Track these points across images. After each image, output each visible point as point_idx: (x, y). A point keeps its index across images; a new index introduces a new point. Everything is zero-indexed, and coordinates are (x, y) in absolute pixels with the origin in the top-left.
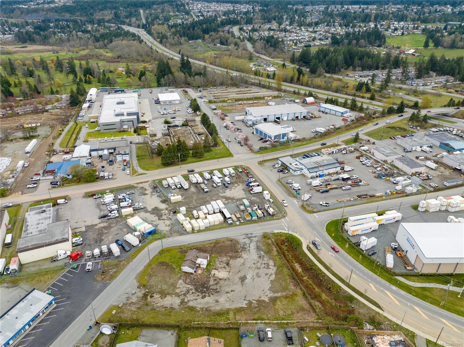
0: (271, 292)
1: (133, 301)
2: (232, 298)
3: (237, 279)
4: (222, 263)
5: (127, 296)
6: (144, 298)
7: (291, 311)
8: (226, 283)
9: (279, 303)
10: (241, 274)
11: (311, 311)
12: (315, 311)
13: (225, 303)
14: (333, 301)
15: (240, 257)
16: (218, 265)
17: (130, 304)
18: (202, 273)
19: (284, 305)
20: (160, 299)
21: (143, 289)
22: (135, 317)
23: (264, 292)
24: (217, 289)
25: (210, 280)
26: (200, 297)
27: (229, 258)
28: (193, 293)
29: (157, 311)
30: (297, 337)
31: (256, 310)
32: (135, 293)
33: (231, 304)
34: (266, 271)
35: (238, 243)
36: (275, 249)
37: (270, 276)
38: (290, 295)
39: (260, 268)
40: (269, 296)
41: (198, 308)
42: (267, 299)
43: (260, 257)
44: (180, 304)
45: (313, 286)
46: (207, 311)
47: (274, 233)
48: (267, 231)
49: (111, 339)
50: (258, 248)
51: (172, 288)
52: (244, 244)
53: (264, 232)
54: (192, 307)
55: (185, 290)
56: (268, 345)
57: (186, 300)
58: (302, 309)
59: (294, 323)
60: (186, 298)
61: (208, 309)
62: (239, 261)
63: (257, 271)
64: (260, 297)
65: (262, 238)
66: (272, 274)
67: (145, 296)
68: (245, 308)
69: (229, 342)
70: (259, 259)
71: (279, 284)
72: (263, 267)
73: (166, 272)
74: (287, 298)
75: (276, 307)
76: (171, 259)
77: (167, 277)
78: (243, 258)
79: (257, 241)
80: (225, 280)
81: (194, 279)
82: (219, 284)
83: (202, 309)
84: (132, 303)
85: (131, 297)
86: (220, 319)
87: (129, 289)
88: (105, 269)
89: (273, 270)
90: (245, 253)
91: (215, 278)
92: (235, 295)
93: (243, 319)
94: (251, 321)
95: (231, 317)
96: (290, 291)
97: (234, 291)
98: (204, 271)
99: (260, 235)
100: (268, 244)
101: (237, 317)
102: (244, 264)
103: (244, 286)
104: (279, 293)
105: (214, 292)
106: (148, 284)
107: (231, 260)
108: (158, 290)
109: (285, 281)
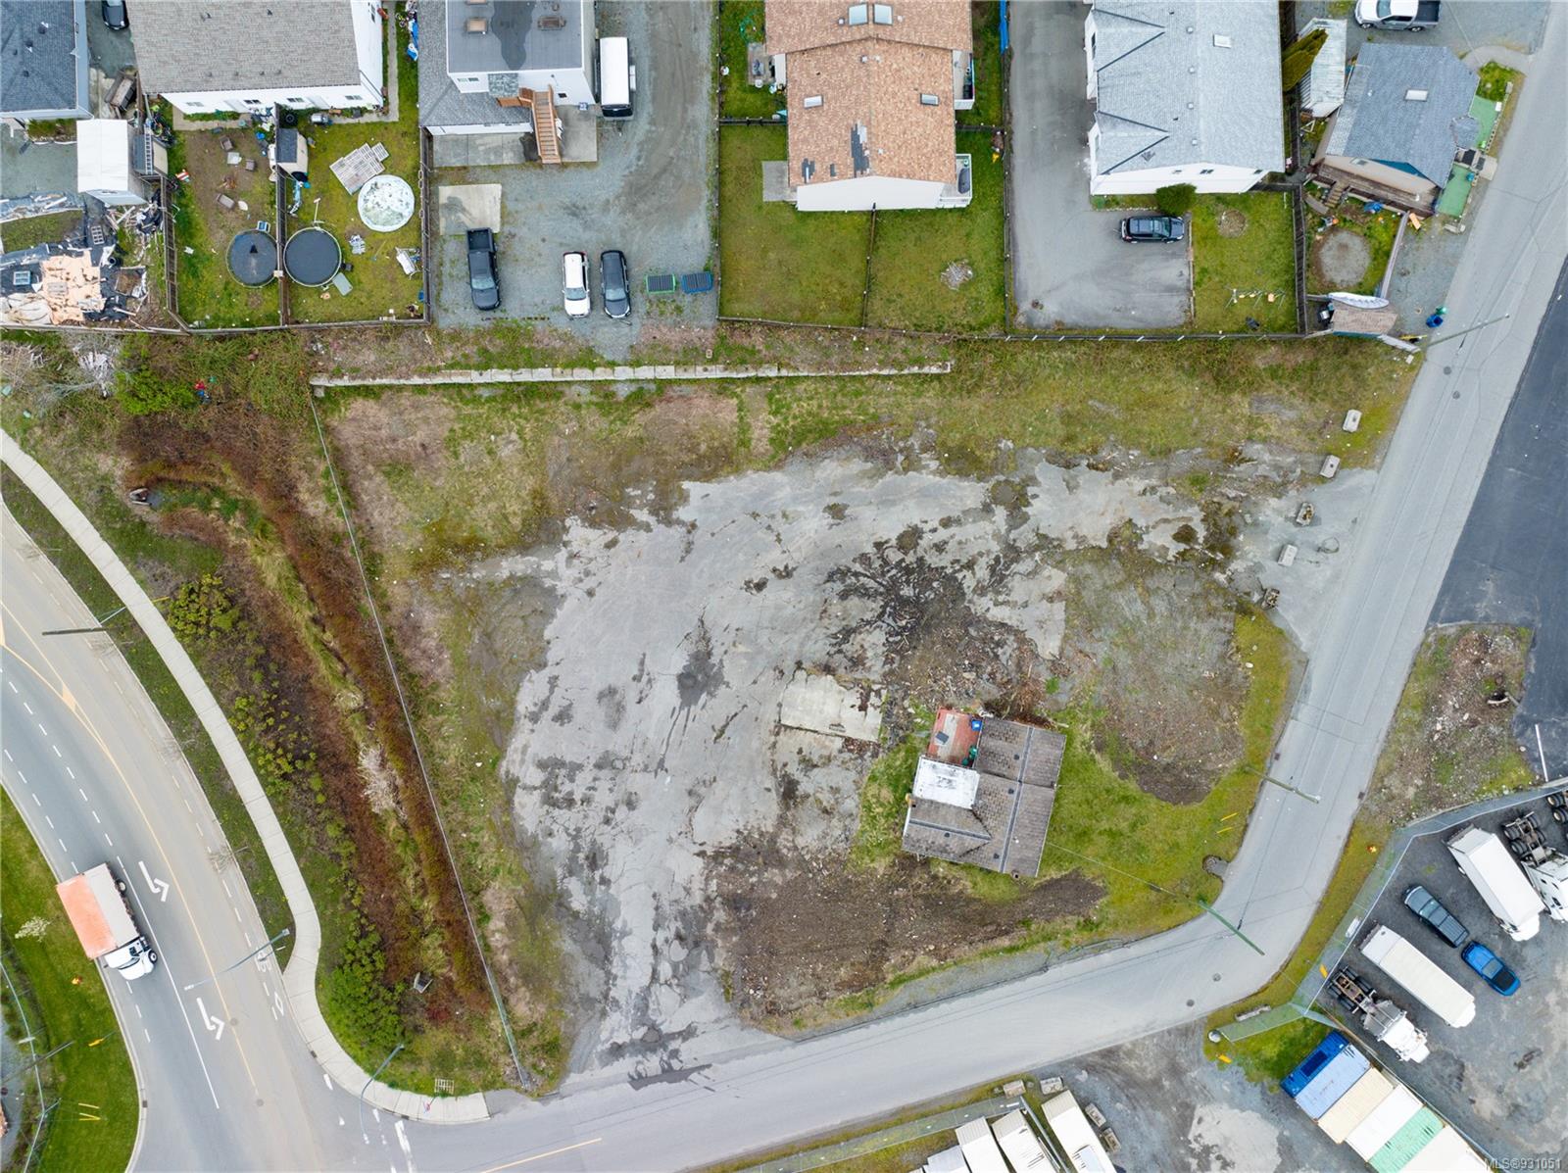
0: (548, 583)
1: (1273, 502)
2: (761, 534)
3: (734, 672)
4: (827, 799)
5: (1321, 535)
6: (1224, 523)
7: (456, 455)
8: (790, 645)
9: (513, 507)
10: (713, 708)
11: (355, 459)
12: (339, 457)
13: (795, 499)
14: (233, 539)
15: (718, 856)
16: (842, 777)
17: (1284, 484)
18: (932, 715)
19: (492, 496)
20: (1141, 522)
21: (1243, 584)
22: (1242, 404)
23: (589, 583)
24: (844, 595)
25: (889, 661)
26: (927, 540)
27: (784, 840)
28: (970, 565)
29: (1138, 446)
30: (444, 278)
31: (635, 466)
32: (1278, 555)
33: (761, 496)
34: (565, 744)
35: (729, 989)
36: (496, 932)
37: (544, 705)
38: (448, 564)
39: (599, 766)
40: (563, 554)
41: (934, 465)
42: (578, 532)
43: (595, 860)
44: (1031, 490)
45: (318, 641)
46: (884, 453)
47: (487, 1086)
48: (535, 1106)
49: (1316, 265)
50: (600, 940)
51: (1089, 596)
52: (691, 979)
53: (555, 1104)
54: (962, 474)
55: (1018, 588)
56: (587, 236)
57: (1001, 513)
58: (397, 469)
59: (453, 365)
60: (1003, 529)
61: (880, 463)
62: (719, 827)
63: (618, 743)
64: (611, 544)
65: (572, 1039)
66: (534, 718)
67: (1222, 542)
68: (689, 478)
69: (765, 251)
70: (600, 840)
71: (498, 645)
72: (580, 777)
73: (1146, 717)
74: (469, 541)
75: (530, 482)
76: (1133, 827)
77: (1131, 675)
78: (697, 849)
79: (604, 1014)
80: (799, 665)
81: (975, 667)
82: (834, 630)
83: (911, 465)
84: (1279, 490)
85: (1294, 530)
86: (814, 403)
87: (1319, 575)
88: (1501, 723)
89: (524, 750)
90: (688, 891)
91: (858, 675)
92: (741, 557)
93: (702, 404)
94: (663, 384)
95: (764, 416)
96: (448, 588)
97: (747, 583)
98: (922, 728)
99: (581, 1071)
100: (533, 978)
101: (734, 417)
102: (690, 793)
103: (696, 621)
104: (505, 574)
105: (856, 574)
106: (1229, 626)
107: (769, 826)
108: (1164, 582)
109: (462, 665)
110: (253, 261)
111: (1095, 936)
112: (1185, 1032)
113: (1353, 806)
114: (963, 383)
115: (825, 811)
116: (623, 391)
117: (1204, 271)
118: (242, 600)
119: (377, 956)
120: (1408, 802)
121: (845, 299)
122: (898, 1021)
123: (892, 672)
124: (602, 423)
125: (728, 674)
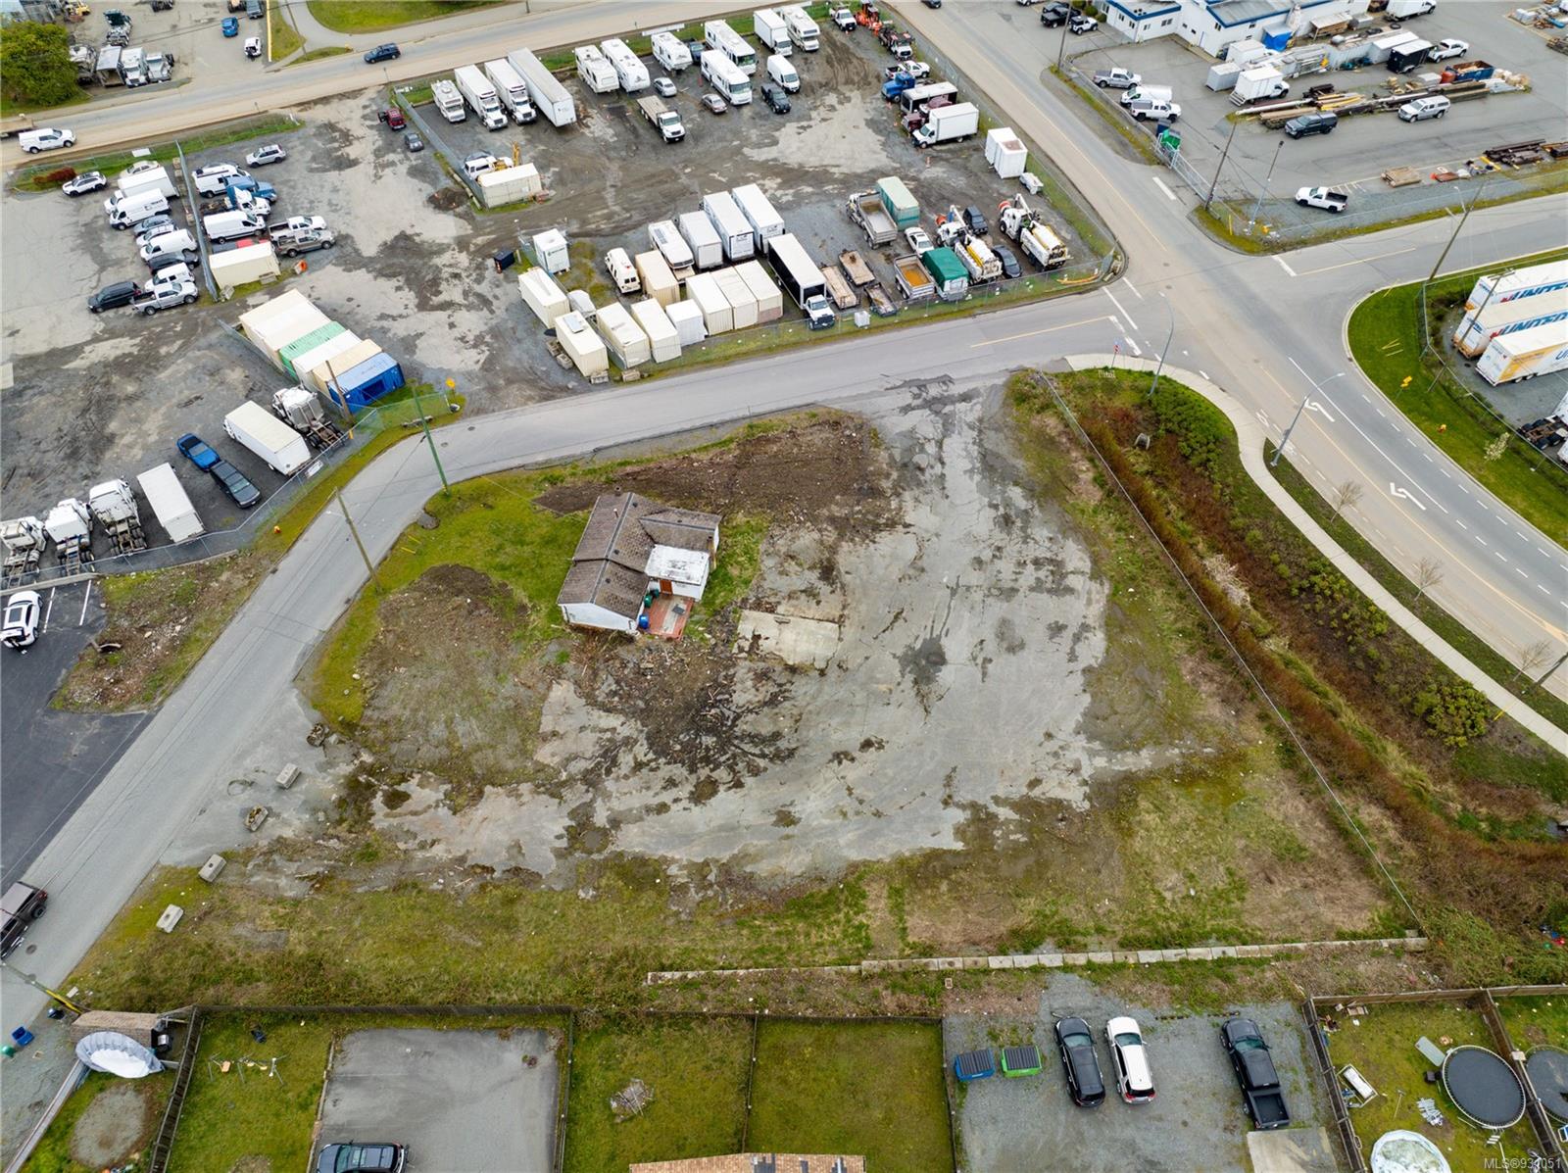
0: (1097, 745)
1: (288, 833)
2: (870, 795)
3: (890, 668)
4: (792, 566)
5: (245, 798)
6: (350, 813)
7: (1230, 873)
8: (831, 690)
9: (1151, 819)
10: (909, 635)
11: (1345, 865)
12: (1363, 865)
13: (832, 831)
14: (1450, 788)
15: (891, 525)
16: (773, 581)
17: (271, 852)
18: (687, 633)
19: (1179, 829)
20: (443, 811)
21: (344, 751)
22: (297, 942)
23: (1052, 746)
24: (777, 736)
25: (731, 678)
26: (684, 791)
27: (831, 535)
28: (639, 766)
29: (432, 894)
30: (1300, 1066)
31: (1020, 867)
32: (298, 777)
33: (873, 834)
34: (1052, 608)
35: (876, 437)
36: (1085, 472)
37: (1077, 638)
38: (1207, 760)
39: (1014, 591)
40: (1086, 772)
41: (673, 870)
42: (1074, 795)
43: (1006, 522)
44: (564, 843)
45: (1325, 695)
46: (731, 882)
47: (1072, 374)
48: (1029, 363)
49: (151, 1114)
50: (990, 467)
51: (513, 737)
52: (907, 443)
53: (1013, 366)
54: (641, 861)
55: (588, 744)
57: (600, 818)
58: (1291, 856)
59: (1260, 963)
60: (599, 803)
61: (736, 871)
62: (895, 546)
63: (998, 608)
64: (1035, 783)
65: (1005, 404)
66: (1085, 627)
67: (356, 793)
68: (956, 854)
69: (888, 1120)
70: (1004, 535)
71: (1136, 689)
72: (1032, 582)
73: (472, 633)
74: (1192, 783)
75: (1137, 844)
76: (500, 547)
77: (480, 668)
78: (911, 529)
79: (980, 420)
80: (822, 673)
81: (641, 673)
82: (787, 704)
83: (699, 870)
84: (280, 845)
85: (273, 805)
86: (814, 939)
87: (260, 757)
88: (115, 627)
89: (1089, 602)
90: (917, 500)
91: (762, 665)
92: (890, 772)
93: (950, 935)
94: (1002, 952)
95: (875, 924)
96: (1202, 738)
97: (881, 747)
98: (697, 623)
99: (993, 386)
100: (1049, 442)
101: (910, 922)
102: (923, 570)
103: (933, 711)
104: (1144, 753)
105: (763, 756)
106: (369, 713)
107: (845, 546)
108: (428, 753)
109: (1168, 670)
111: (548, 473)
112: (479, 411)
113: (287, 564)
114: (628, 964)
115: (792, 558)
116: (1049, 943)
117: (304, 1107)
119: (1187, 451)
120: (230, 569)
121: (779, 1061)
122: (727, 417)
123: (727, 668)
124: (1065, 912)
125: (895, 668)
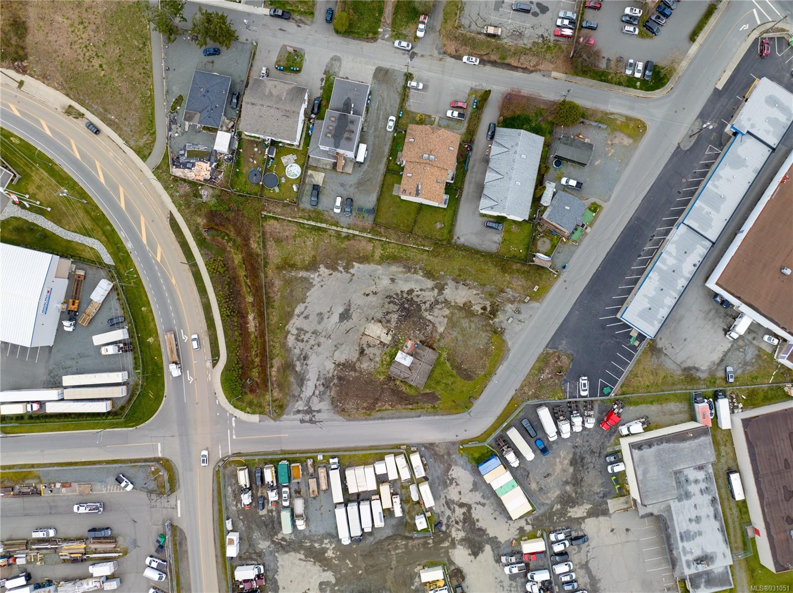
0: (311, 281)
1: (510, 305)
2: (371, 281)
3: (355, 316)
4: (372, 356)
5: (521, 317)
6: (495, 308)
7: (295, 241)
8: (372, 313)
9: (307, 258)
10: (347, 324)
11: (268, 235)
12: (264, 234)
13: (382, 274)
14: (228, 249)
15: (339, 365)
16: (378, 352)
17: (514, 301)
18: (405, 341)
19: (302, 254)
20: (473, 302)
21: (497, 325)
22: (507, 277)
23: (322, 283)
24: (389, 303)
25: (398, 323)
26: (415, 293)
27: (358, 365)
28: (425, 303)
29: (477, 282)
30: (304, 195)
31: (342, 255)
32: (508, 320)
33: (374, 271)
34: (305, 325)
35: (333, 402)
36: (274, 372)
37: (302, 313)
38: (286, 269)
39: (313, 333)
40: (317, 274)
41: (421, 274)
42: (322, 269)
43: (305, 358)
44: (446, 287)
45: (245, 281)
46: (409, 267)
47: (260, 413)
48: (272, 422)
49: (536, 245)
50: (301, 380)
51: (454, 319)
52: (323, 397)
53: (278, 422)
54: (429, 278)
55: (436, 312)
56: (344, 192)
57: (436, 291)
58: (278, 241)
59: (301, 217)
60: (436, 295)
61: (407, 270)
62: (340, 357)
63: (319, 328)
64: (331, 274)
65: (287, 406)
66: (299, 316)
67: (494, 313)
68: (356, 262)
69: (390, 207)
70: (308, 353)
71: (294, 294)
72: (307, 335)
73: (462, 355)
74: (293, 264)
75: (313, 253)
76: (452, 383)
77: (461, 343)
78: (334, 361)
79: (297, 401)
80: (373, 319)
81: (419, 330)
82: (384, 311)
83: (415, 272)
84: (512, 302)
85: (514, 314)
86: (394, 250)
87: (518, 328)
88: (559, 380)
89: (294, 324)
90: (328, 372)
91: (388, 325)
92: (364, 286)
93: (364, 243)
94: (354, 235)
95: (379, 250)
96: (284, 276)
97: (364, 293)
98: (402, 343)
99: (287, 415)
100: (281, 386)
101: (371, 249)
102: (335, 346)
103: (348, 301)
104: (300, 276)
105: (394, 298)
106: (490, 335)
107: (354, 360)
108: (475, 319)
109: (283, 297)
110: (255, 178)
111: (435, 411)
112: (454, 443)
113: (513, 392)
114: (434, 254)
115: (370, 359)
116: (344, 235)
117: (505, 239)
118: (227, 266)
119: (240, 370)
120: (529, 396)
121: (408, 225)
122: (377, 421)
123: (397, 326)
124: (336, 242)
125: (353, 317)
